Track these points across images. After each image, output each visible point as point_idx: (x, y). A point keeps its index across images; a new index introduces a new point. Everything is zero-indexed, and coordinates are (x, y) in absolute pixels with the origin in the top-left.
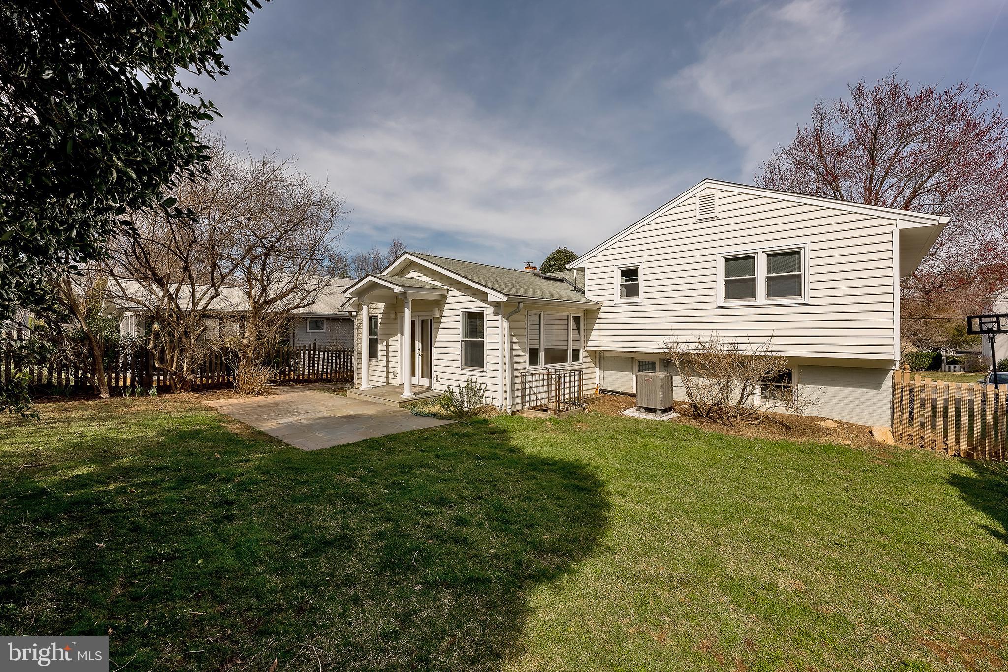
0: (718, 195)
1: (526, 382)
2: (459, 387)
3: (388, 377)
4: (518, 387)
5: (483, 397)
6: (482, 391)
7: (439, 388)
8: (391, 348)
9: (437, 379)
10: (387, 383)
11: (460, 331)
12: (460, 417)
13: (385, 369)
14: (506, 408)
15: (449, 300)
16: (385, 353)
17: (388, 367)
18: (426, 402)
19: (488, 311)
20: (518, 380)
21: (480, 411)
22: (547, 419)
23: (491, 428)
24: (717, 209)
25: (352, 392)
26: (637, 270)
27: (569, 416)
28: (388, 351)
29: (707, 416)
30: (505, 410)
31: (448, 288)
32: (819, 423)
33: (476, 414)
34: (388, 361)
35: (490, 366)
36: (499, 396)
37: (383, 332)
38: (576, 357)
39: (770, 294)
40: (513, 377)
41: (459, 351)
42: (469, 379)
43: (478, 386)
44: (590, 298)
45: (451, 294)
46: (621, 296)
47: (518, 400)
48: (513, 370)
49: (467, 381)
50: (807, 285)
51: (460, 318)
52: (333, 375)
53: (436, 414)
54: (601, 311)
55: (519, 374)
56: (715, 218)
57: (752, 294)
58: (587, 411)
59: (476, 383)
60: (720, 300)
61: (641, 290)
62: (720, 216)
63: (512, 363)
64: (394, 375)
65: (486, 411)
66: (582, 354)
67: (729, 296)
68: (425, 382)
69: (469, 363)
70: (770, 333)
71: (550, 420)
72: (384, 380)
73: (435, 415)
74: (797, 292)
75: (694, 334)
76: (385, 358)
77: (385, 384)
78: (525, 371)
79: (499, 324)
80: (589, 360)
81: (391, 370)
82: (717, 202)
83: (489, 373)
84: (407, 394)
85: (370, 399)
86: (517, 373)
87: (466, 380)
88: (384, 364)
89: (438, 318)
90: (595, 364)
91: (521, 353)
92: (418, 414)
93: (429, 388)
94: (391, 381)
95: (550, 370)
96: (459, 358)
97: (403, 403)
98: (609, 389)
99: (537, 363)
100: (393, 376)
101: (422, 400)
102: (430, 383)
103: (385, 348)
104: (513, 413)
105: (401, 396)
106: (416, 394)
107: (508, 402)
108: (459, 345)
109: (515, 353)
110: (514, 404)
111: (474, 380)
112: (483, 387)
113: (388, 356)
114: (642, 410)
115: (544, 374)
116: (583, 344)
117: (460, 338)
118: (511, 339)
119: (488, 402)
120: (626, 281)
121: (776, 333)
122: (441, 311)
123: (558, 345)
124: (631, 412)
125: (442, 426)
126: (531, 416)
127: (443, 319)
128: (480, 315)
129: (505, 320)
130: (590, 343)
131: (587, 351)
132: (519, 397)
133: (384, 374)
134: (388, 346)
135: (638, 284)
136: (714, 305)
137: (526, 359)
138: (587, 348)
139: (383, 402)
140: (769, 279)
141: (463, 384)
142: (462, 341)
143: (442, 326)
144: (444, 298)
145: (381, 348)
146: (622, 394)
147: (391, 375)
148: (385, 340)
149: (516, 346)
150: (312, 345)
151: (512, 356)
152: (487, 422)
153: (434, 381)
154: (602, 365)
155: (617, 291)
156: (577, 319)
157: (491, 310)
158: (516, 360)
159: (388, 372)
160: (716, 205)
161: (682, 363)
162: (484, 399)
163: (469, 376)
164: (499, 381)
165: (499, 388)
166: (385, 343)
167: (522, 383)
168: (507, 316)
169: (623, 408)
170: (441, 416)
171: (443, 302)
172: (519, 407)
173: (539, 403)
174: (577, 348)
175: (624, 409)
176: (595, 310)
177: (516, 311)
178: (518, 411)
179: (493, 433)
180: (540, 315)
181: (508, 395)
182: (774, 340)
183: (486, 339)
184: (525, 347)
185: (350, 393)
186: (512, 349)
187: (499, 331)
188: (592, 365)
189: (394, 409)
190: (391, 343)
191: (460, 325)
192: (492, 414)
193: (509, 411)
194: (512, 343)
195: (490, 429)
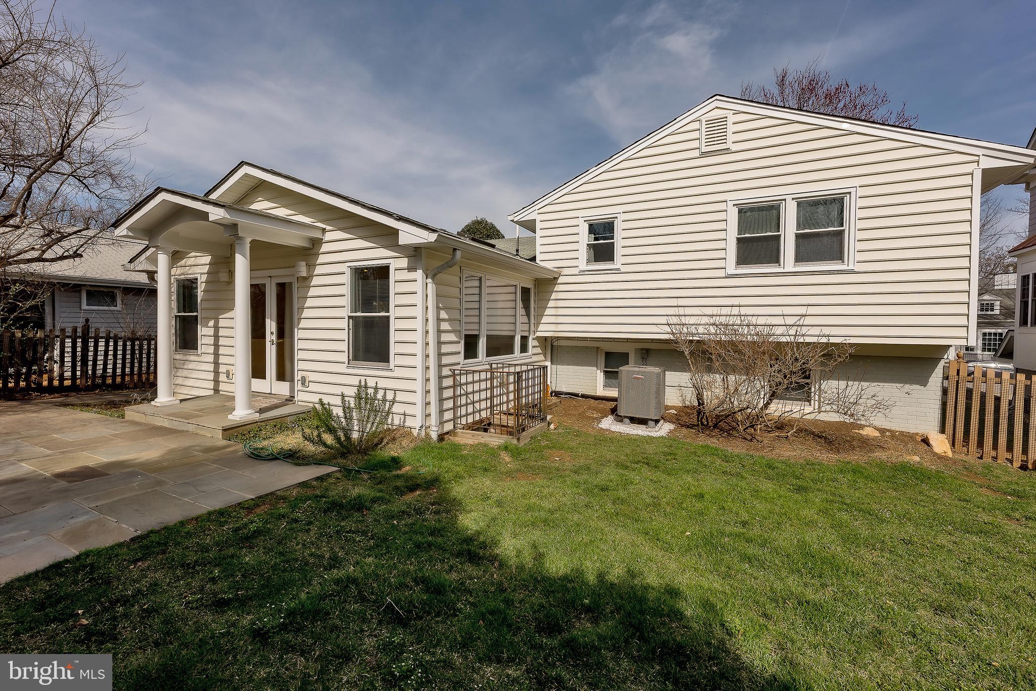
0: (732, 118)
1: (461, 385)
2: (343, 396)
3: (216, 381)
4: (448, 393)
5: (388, 413)
6: (388, 403)
7: (306, 399)
8: (222, 332)
9: (303, 384)
10: (216, 391)
11: (346, 301)
12: (343, 455)
13: (211, 367)
14: (428, 430)
15: (325, 248)
16: (211, 341)
17: (216, 364)
18: (280, 425)
19: (397, 264)
20: (448, 382)
21: (382, 439)
22: (499, 447)
23: (407, 478)
24: (731, 138)
25: (134, 411)
26: (613, 223)
27: (532, 438)
28: (216, 337)
29: (715, 426)
30: (427, 435)
31: (323, 226)
32: (857, 431)
33: (376, 445)
34: (216, 355)
35: (400, 360)
36: (418, 410)
37: (206, 305)
38: (524, 348)
39: (800, 258)
40: (441, 378)
41: (344, 335)
42: (363, 384)
43: (380, 396)
44: (542, 264)
45: (328, 236)
46: (588, 261)
47: (448, 415)
48: (440, 366)
49: (360, 386)
50: (852, 244)
51: (346, 279)
52: (127, 379)
53: (296, 452)
54: (559, 281)
55: (450, 373)
56: (727, 151)
57: (775, 258)
58: (552, 426)
59: (376, 389)
60: (731, 267)
61: (618, 251)
62: (734, 148)
63: (440, 355)
64: (228, 377)
65: (394, 439)
66: (531, 343)
67: (743, 259)
68: (283, 388)
69: (361, 353)
70: (802, 311)
71: (506, 448)
72: (211, 385)
73: (293, 457)
74: (838, 255)
75: (707, 313)
76: (211, 349)
77: (212, 392)
78: (458, 367)
79: (418, 287)
80: (539, 350)
81: (222, 369)
82: (731, 128)
83: (398, 372)
84: (241, 413)
85: (166, 424)
86: (446, 371)
87: (357, 383)
88: (211, 358)
89: (305, 279)
90: (545, 357)
91: (452, 337)
92: (257, 456)
93: (291, 399)
94: (222, 387)
95: (494, 366)
96: (344, 346)
97: (230, 432)
98: (564, 390)
99: (475, 356)
100: (225, 379)
101: (272, 423)
102: (292, 389)
103: (211, 332)
104: (441, 438)
105: (230, 417)
106: (261, 411)
107: (433, 420)
108: (344, 324)
109: (445, 337)
110: (442, 423)
111: (371, 383)
112: (390, 396)
113: (216, 346)
114: (627, 420)
115: (486, 371)
116: (532, 328)
117: (346, 312)
118: (438, 314)
119: (396, 422)
120: (596, 239)
121: (812, 310)
122: (311, 266)
123: (503, 330)
124: (608, 423)
125: (303, 485)
126: (470, 442)
127: (315, 281)
128: (383, 272)
129: (429, 280)
130: (541, 328)
131: (538, 339)
132: (451, 409)
133: (211, 376)
134: (216, 328)
135: (613, 244)
136: (721, 273)
137: (461, 347)
138: (538, 334)
139: (191, 428)
140: (798, 236)
141: (352, 392)
142: (349, 317)
143: (312, 292)
144: (316, 243)
145: (204, 333)
146: (583, 396)
147: (222, 377)
148: (212, 319)
149: (445, 326)
150: (79, 330)
151: (440, 343)
152: (397, 463)
153: (298, 386)
154: (555, 358)
155: (583, 253)
156: (526, 292)
157: (404, 262)
158: (445, 349)
159: (216, 373)
160: (729, 133)
161: (692, 353)
162: (390, 416)
163: (363, 379)
164: (418, 386)
165: (418, 398)
166: (211, 323)
167: (454, 387)
168: (432, 274)
169: (596, 418)
170: (304, 458)
171: (313, 251)
172: (449, 427)
173: (477, 418)
174: (526, 334)
175: (599, 420)
176: (550, 280)
177: (449, 265)
178: (447, 433)
179: (412, 489)
180: (480, 279)
181: (433, 409)
182: (808, 321)
183: (393, 313)
184: (458, 328)
185: (132, 412)
186: (439, 332)
187: (418, 299)
188: (541, 357)
189: (208, 443)
190: (222, 323)
191: (346, 290)
192: (405, 443)
193: (434, 436)
194: (439, 320)
195: (406, 480)
